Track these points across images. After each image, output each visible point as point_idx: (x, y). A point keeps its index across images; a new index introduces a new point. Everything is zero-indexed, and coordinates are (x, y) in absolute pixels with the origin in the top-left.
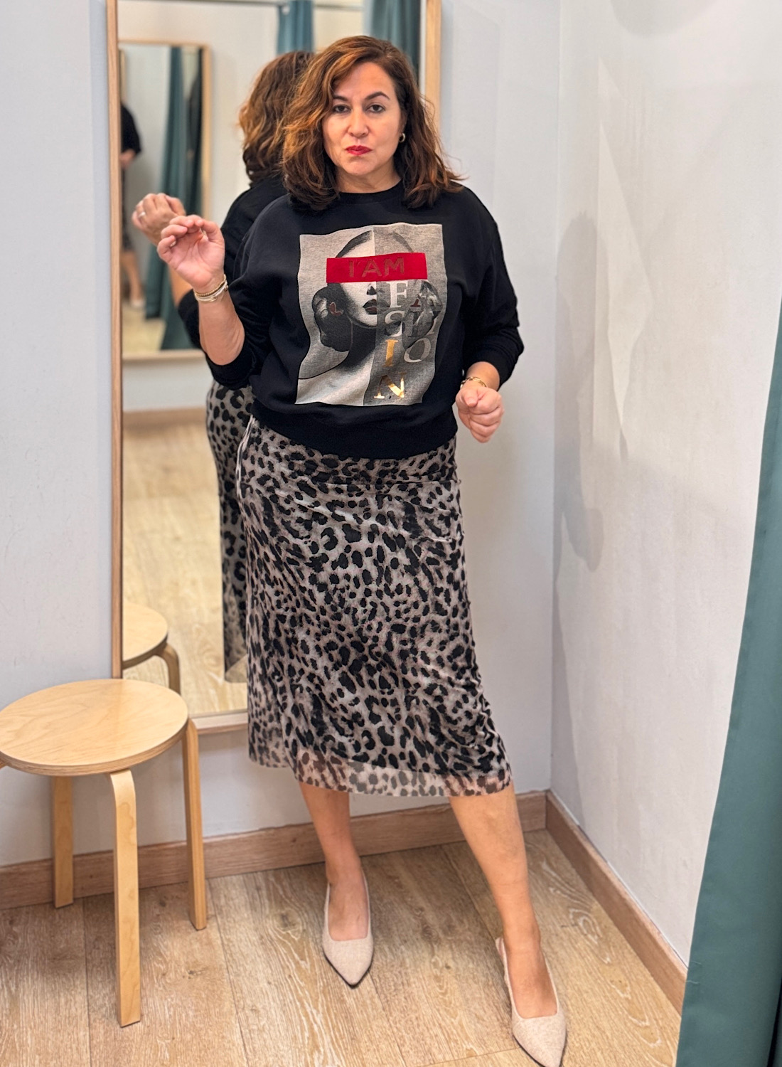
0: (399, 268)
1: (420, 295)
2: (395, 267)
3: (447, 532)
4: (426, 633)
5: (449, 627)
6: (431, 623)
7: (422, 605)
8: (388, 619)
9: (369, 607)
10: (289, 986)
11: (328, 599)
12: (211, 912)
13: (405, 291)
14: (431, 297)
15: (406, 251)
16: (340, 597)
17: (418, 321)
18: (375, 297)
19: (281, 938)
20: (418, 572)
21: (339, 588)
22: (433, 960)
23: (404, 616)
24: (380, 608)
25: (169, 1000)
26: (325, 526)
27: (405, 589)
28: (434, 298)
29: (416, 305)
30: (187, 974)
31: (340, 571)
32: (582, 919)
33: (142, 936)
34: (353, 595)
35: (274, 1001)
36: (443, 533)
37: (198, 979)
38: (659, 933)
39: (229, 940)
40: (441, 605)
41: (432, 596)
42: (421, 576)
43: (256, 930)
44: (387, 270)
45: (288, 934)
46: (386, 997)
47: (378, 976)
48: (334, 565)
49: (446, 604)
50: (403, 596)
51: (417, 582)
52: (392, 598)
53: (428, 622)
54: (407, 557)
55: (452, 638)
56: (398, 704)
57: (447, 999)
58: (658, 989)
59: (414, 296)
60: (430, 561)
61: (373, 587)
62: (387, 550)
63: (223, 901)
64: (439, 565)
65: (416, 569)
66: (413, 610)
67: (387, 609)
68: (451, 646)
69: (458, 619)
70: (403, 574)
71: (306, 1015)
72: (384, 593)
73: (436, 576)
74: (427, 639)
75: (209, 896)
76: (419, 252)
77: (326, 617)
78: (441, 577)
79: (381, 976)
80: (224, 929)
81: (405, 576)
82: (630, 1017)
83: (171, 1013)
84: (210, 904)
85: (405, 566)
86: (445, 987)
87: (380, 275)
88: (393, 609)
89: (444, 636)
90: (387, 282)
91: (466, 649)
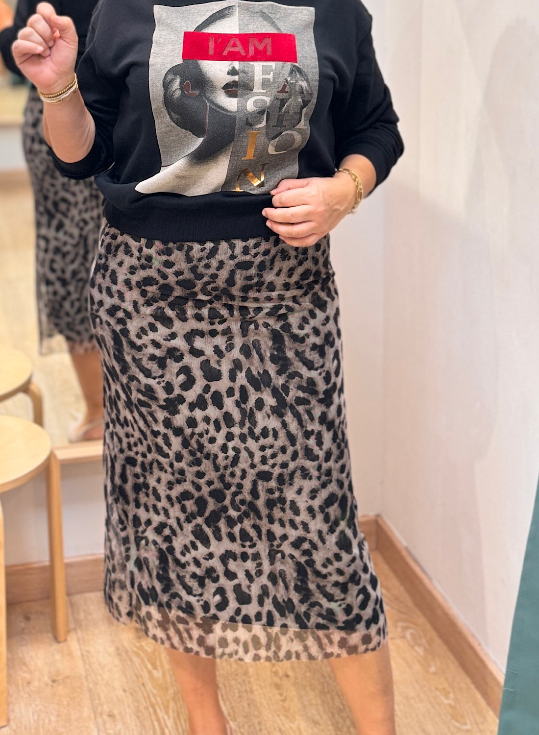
0: (265, 47)
1: (289, 79)
2: (261, 47)
3: (321, 363)
4: (295, 480)
5: (321, 474)
6: (300, 469)
7: (290, 450)
8: (253, 466)
9: (231, 453)
10: (143, 694)
11: (185, 444)
12: (72, 626)
13: (272, 73)
14: (300, 83)
15: (275, 31)
16: (198, 442)
17: (284, 109)
18: (236, 78)
19: (135, 649)
20: (286, 414)
21: (197, 432)
22: (274, 669)
23: (271, 462)
24: (244, 455)
25: (33, 706)
26: (181, 364)
27: (271, 433)
28: (304, 84)
29: (283, 91)
30: (50, 683)
31: (198, 414)
32: (410, 631)
33: (9, 647)
34: (212, 440)
35: (129, 706)
36: (316, 365)
37: (60, 687)
38: (480, 644)
39: (88, 652)
40: (312, 450)
41: (301, 440)
42: (289, 418)
43: (113, 642)
44: (251, 50)
45: (142, 646)
46: (231, 703)
47: (224, 685)
48: (192, 407)
49: (318, 448)
50: (270, 440)
51: (284, 425)
52: (257, 442)
53: (297, 468)
54: (273, 397)
55: (324, 486)
56: (260, 559)
57: (286, 705)
58: (479, 696)
59: (281, 80)
60: (300, 401)
61: (236, 430)
62: (251, 390)
63: (82, 616)
64: (309, 405)
65: (283, 410)
66: (280, 455)
67: (251, 455)
68: (324, 494)
69: (331, 463)
70: (269, 417)
71: (158, 720)
72: (248, 436)
73: (305, 417)
74: (296, 487)
75: (70, 611)
76: (289, 33)
77: (183, 465)
78: (312, 418)
79: (226, 684)
80: (84, 641)
81: (271, 418)
82: (453, 721)
83: (36, 718)
84: (71, 619)
85: (271, 406)
86: (285, 694)
87: (243, 53)
88: (258, 455)
89: (314, 483)
90: (252, 63)
91: (340, 496)
